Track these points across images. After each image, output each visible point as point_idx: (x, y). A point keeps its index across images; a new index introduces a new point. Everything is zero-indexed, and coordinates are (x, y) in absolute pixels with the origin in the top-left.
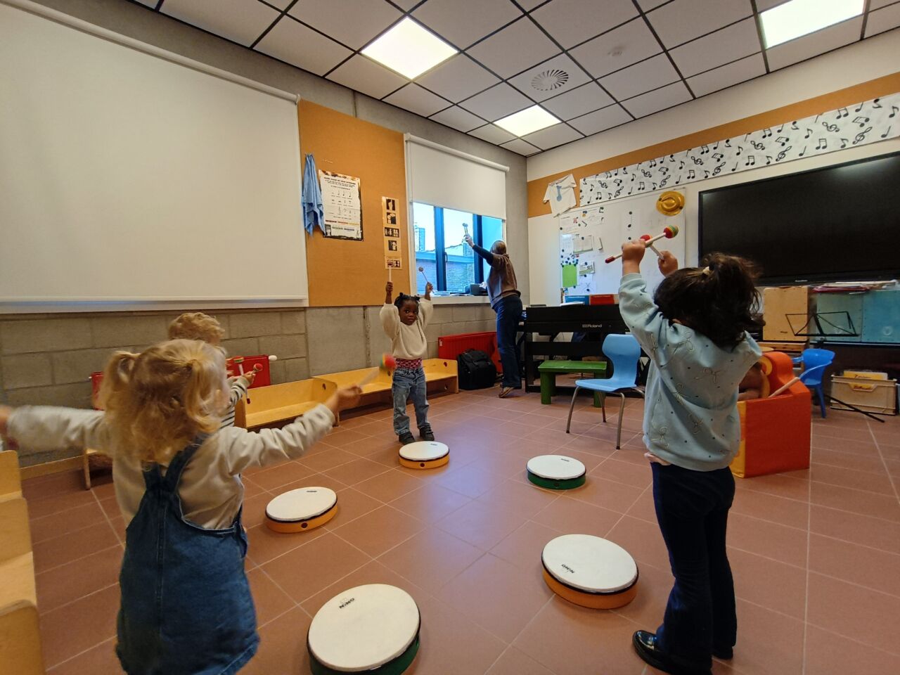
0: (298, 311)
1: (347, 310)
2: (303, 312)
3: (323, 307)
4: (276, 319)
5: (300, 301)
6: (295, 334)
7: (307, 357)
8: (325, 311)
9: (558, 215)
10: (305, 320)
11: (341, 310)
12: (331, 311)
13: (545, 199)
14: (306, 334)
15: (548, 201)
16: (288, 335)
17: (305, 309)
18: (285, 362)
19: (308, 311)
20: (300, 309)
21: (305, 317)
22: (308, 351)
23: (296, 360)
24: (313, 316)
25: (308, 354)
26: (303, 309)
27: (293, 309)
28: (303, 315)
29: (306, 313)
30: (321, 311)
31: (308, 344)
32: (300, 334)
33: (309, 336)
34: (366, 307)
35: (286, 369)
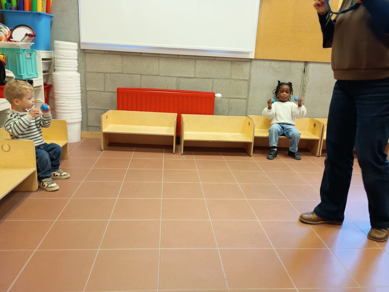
0: (245, 61)
1: (288, 64)
2: (249, 63)
3: (267, 60)
4: (228, 66)
5: (248, 53)
6: (241, 80)
7: (247, 99)
8: (268, 63)
10: (250, 69)
11: (283, 63)
12: (273, 63)
14: (249, 81)
16: (235, 80)
17: (251, 60)
18: (229, 100)
19: (253, 62)
20: (247, 60)
21: (251, 66)
22: (248, 94)
23: (238, 100)
24: (256, 66)
25: (248, 96)
26: (250, 60)
27: (242, 60)
28: (249, 65)
29: (251, 64)
30: (264, 63)
31: (249, 89)
32: (245, 80)
33: (251, 83)
34: (307, 63)
35: (229, 105)
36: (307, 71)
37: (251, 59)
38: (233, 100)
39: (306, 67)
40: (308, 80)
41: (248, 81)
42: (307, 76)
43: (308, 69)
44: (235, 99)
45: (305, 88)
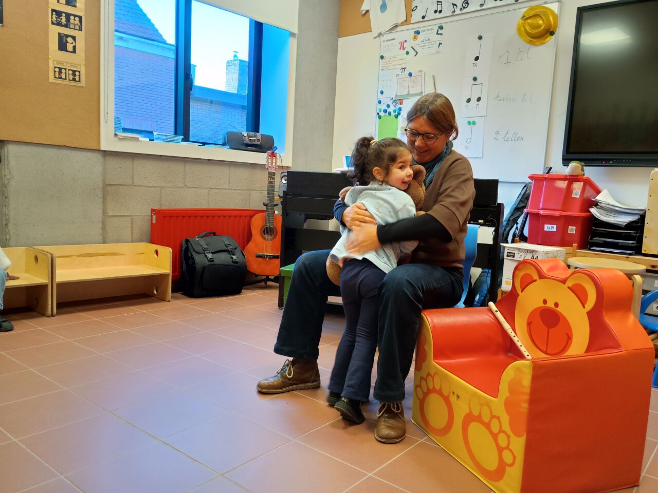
9: (380, 35)
13: (364, 8)
15: (367, 11)
36: (6, 158)
39: (3, 151)
40: (11, 176)
42: (8, 168)
45: (6, 191)
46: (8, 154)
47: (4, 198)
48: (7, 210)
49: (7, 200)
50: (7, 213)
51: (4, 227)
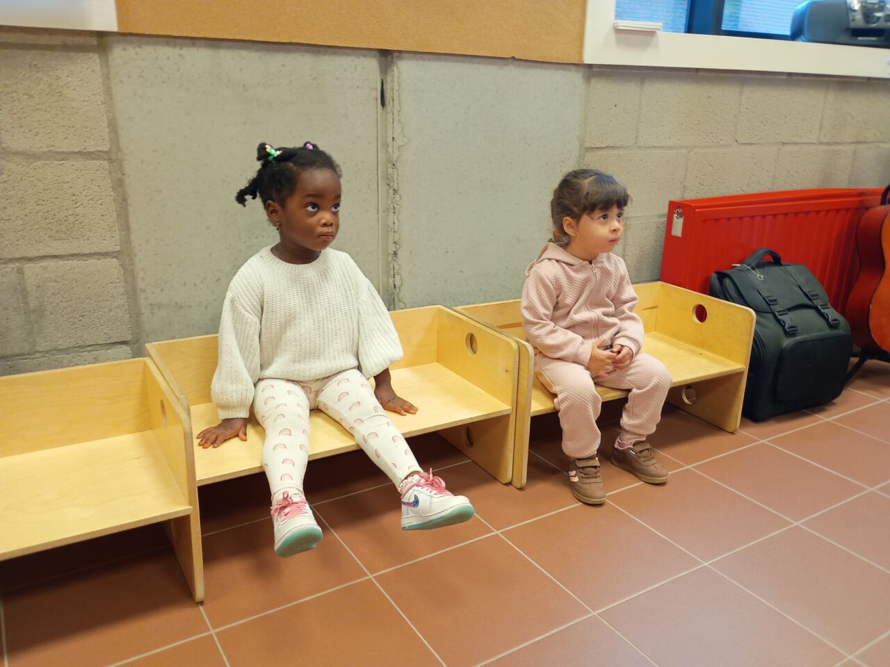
0: (66, 48)
1: (305, 61)
6: (64, 156)
7: (124, 254)
8: (200, 57)
10: (108, 91)
12: (229, 59)
14: (113, 157)
16: (30, 156)
17: (100, 41)
18: (20, 271)
19: (120, 54)
20: (80, 40)
21: (107, 77)
22: (126, 228)
23: (74, 263)
24: (140, 76)
25: (126, 240)
26: (94, 41)
27: (44, 40)
28: (97, 68)
29: (106, 63)
30: (181, 56)
31: (125, 200)
32: (90, 155)
33: (129, 167)
34: (389, 57)
35: (25, 297)
36: (396, 95)
37: (101, 35)
38: (45, 269)
39: (389, 79)
40: (406, 140)
41: (110, 160)
42: (399, 121)
43: (396, 87)
44: (51, 264)
45: (395, 177)
46: (399, 85)
47: (391, 191)
48: (396, 221)
49: (397, 196)
50: (396, 227)
51: (390, 258)
